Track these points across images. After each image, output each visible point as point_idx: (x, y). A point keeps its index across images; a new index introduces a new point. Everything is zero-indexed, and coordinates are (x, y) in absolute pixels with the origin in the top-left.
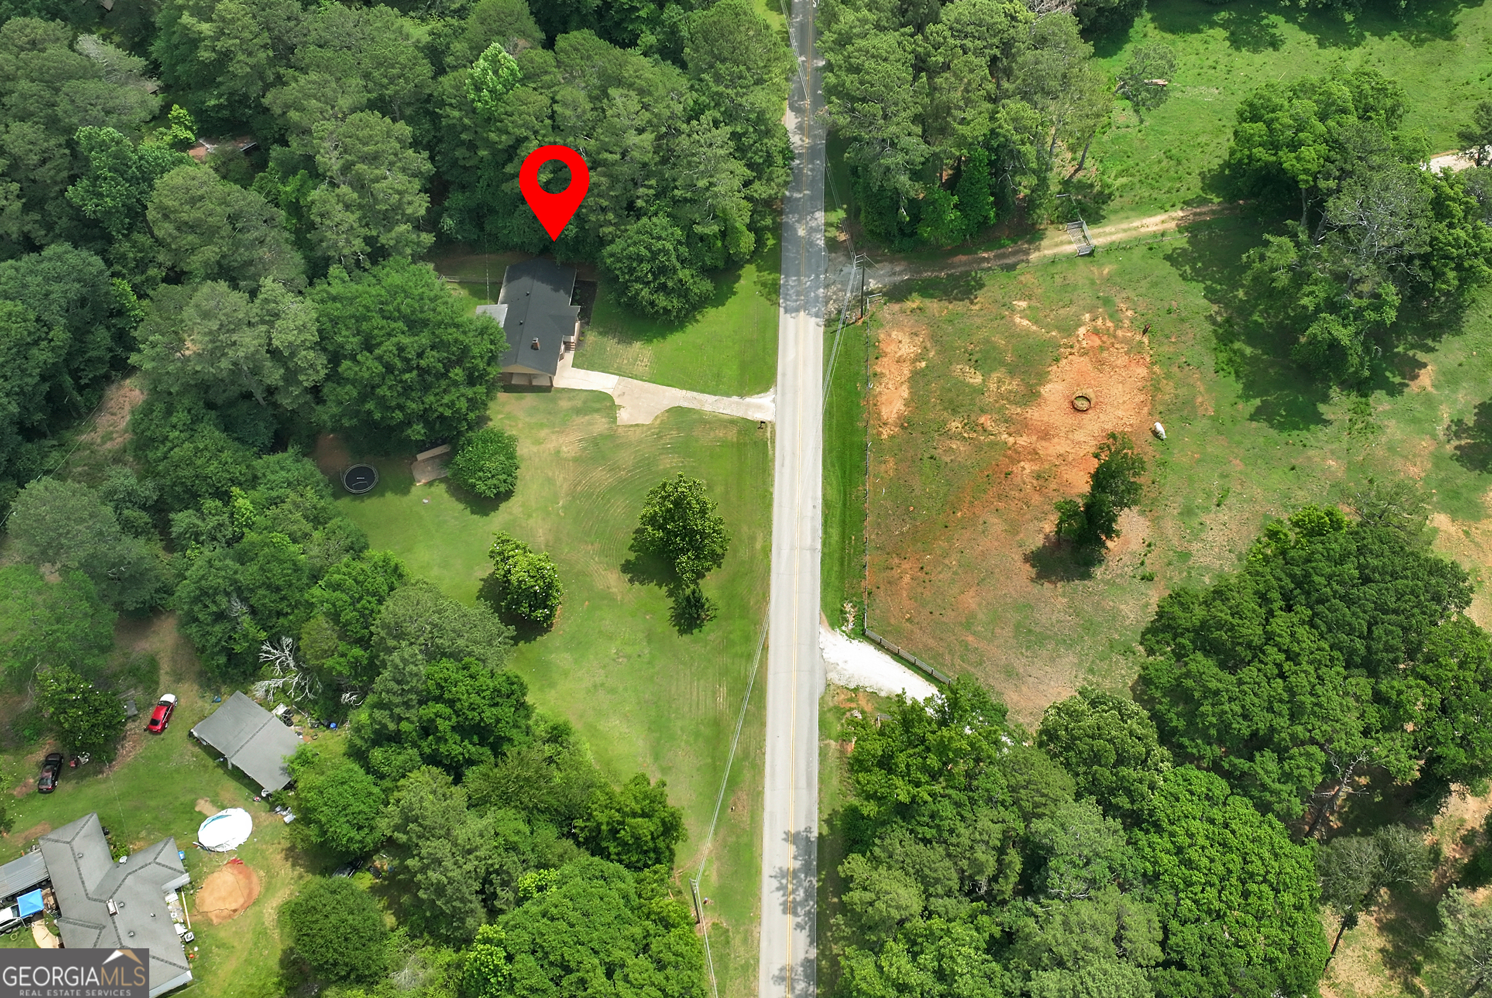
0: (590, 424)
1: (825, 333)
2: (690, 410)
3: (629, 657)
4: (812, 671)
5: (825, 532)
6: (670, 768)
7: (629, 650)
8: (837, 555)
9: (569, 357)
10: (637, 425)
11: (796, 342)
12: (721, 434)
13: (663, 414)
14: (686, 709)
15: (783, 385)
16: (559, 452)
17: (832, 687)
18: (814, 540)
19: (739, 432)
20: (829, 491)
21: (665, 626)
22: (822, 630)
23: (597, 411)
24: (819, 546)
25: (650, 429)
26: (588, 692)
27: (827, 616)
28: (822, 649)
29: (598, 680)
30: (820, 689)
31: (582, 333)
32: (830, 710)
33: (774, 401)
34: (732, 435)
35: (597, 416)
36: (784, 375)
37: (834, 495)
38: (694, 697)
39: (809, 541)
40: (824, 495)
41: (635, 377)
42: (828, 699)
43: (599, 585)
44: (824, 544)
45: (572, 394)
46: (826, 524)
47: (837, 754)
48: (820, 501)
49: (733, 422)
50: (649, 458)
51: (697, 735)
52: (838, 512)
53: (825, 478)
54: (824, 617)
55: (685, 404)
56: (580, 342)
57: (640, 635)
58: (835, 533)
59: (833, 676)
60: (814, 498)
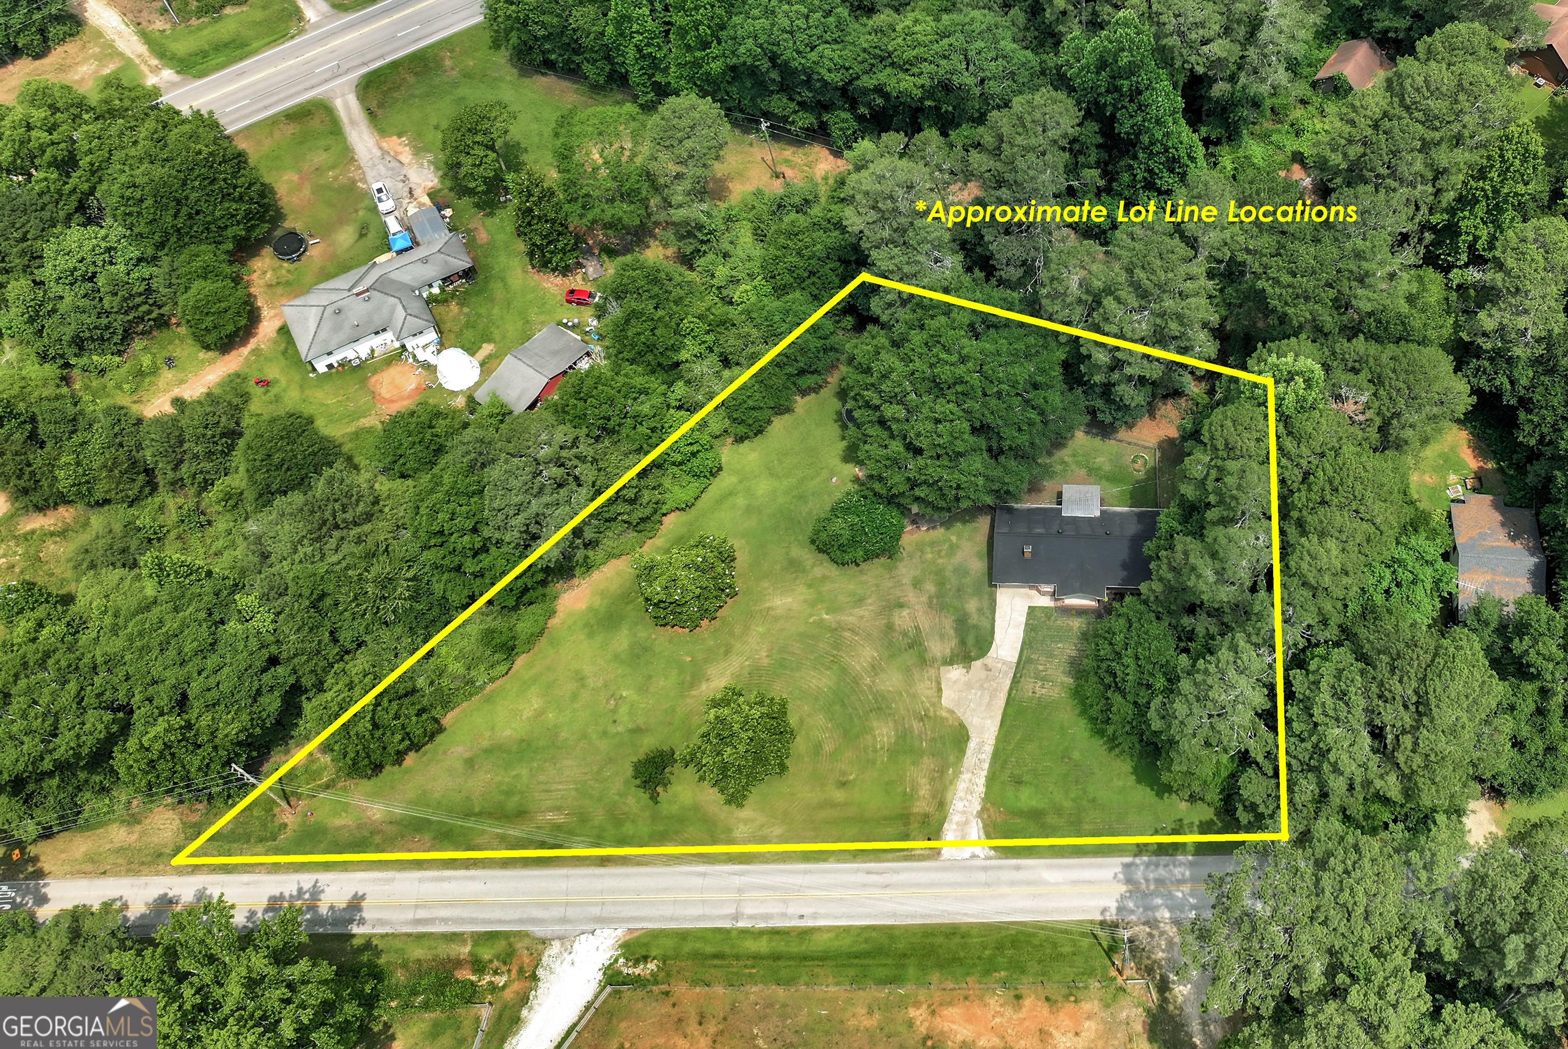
0: (942, 636)
1: (1092, 922)
2: (962, 751)
3: (614, 711)
4: (564, 920)
5: (762, 933)
6: (472, 767)
7: (624, 710)
8: (727, 950)
9: (1046, 602)
10: (940, 690)
11: (1075, 882)
12: (924, 790)
13: (958, 719)
14: (542, 778)
15: (1000, 868)
16: (901, 606)
17: (540, 947)
18: (751, 917)
19: (926, 816)
20: (826, 936)
21: (648, 744)
22: (619, 932)
23: (963, 642)
24: (741, 924)
25: (933, 705)
26: (577, 672)
27: (638, 938)
28: (593, 933)
29: (591, 682)
30: (538, 930)
31: (1080, 612)
32: (510, 945)
33: (974, 856)
34: (921, 806)
35: (954, 643)
36: (1018, 868)
37: (820, 943)
38: (554, 787)
39: (748, 910)
40: (819, 929)
41: (1015, 681)
42: (527, 942)
43: (712, 670)
44: (744, 932)
45: (988, 612)
46: (775, 932)
47: (453, 954)
48: (810, 923)
49: (942, 805)
50: (890, 708)
51: (509, 793)
52: (795, 948)
53: (847, 930)
54: (636, 934)
55: (972, 745)
56: (1068, 611)
57: (641, 721)
58: (763, 946)
59: (556, 946)
60: (815, 916)
